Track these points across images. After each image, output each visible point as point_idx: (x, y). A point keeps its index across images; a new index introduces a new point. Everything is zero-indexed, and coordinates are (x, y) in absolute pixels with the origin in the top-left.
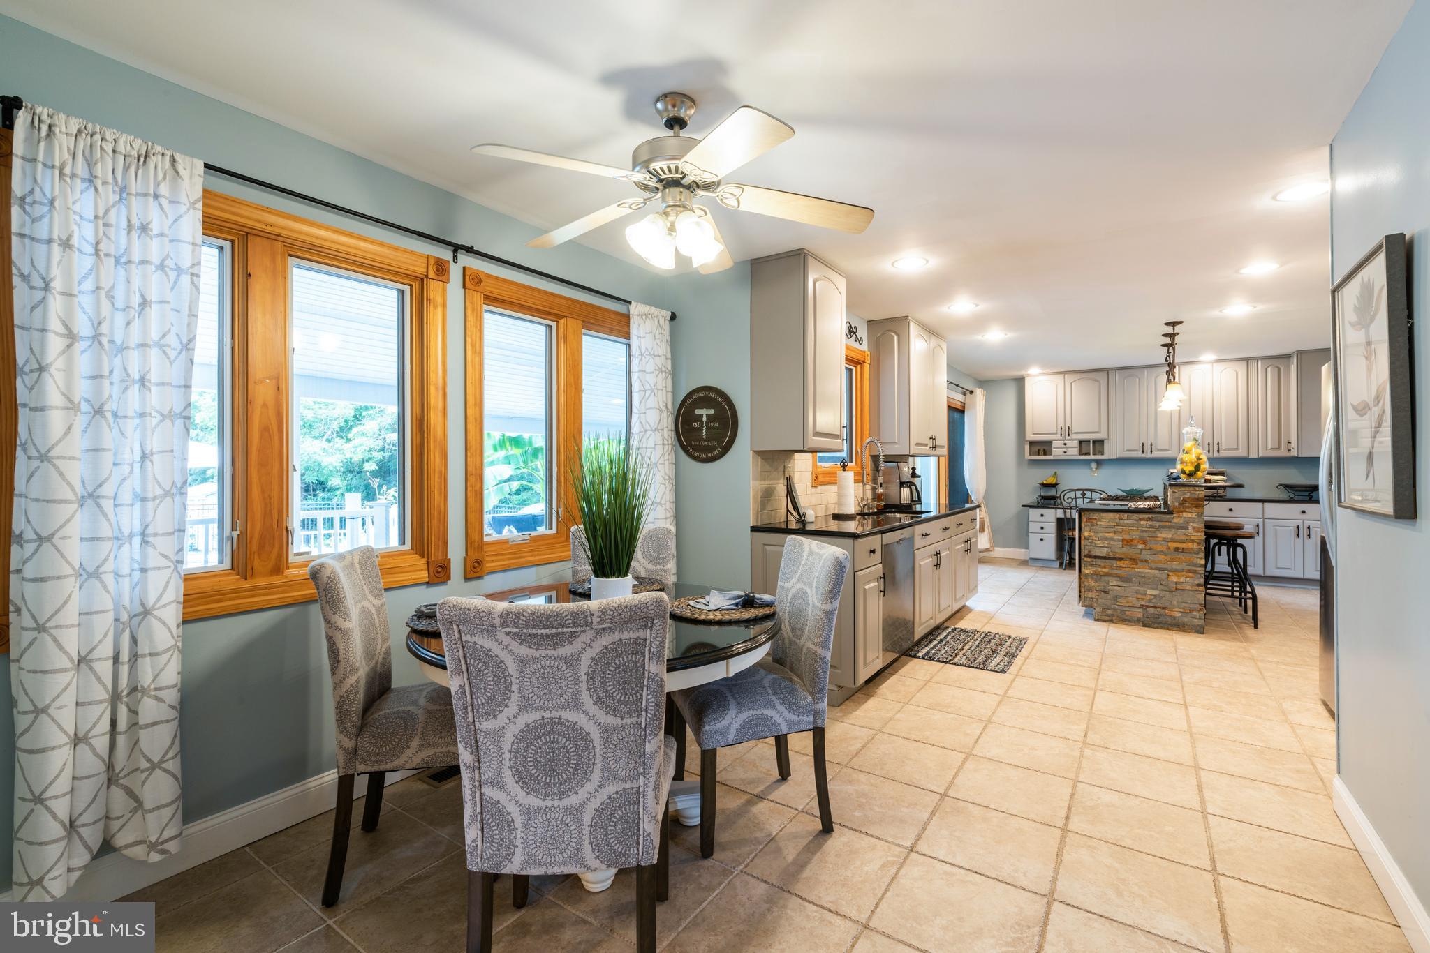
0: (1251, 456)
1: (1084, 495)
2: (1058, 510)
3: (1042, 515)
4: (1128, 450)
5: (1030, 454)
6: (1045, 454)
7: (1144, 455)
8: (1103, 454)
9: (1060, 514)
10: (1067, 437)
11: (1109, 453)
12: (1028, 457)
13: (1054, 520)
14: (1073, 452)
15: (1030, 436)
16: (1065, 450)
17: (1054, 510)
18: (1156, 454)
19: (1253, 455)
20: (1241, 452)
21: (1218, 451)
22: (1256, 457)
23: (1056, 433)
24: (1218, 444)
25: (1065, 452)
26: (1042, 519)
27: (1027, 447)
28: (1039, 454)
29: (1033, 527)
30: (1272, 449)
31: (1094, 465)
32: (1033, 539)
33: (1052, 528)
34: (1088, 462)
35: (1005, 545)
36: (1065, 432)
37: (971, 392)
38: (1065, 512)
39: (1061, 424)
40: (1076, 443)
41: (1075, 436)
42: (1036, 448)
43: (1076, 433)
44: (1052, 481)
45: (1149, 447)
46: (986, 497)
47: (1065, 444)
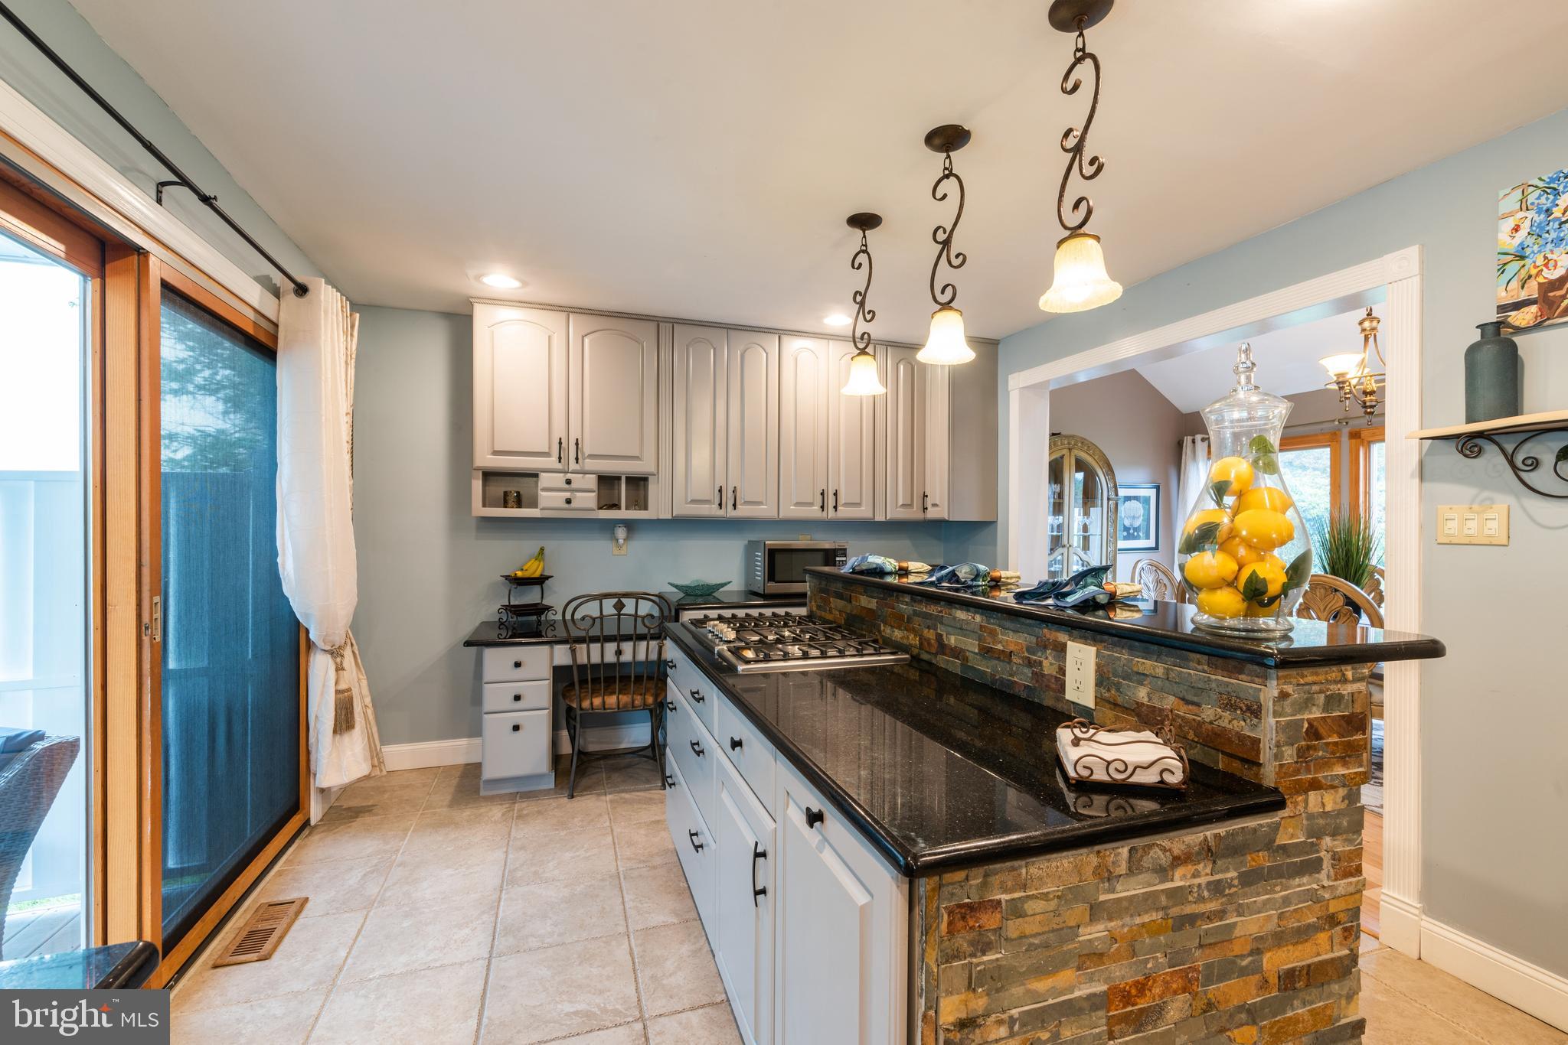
0: (877, 519)
1: (620, 606)
2: (558, 648)
3: (518, 665)
4: (694, 501)
5: (484, 505)
6: (519, 503)
7: (721, 513)
8: (646, 508)
9: (562, 655)
10: (573, 466)
11: (658, 507)
12: (479, 509)
13: (547, 673)
14: (587, 501)
15: (485, 459)
16: (568, 495)
17: (546, 648)
18: (743, 511)
19: (880, 517)
20: (863, 512)
21: (835, 507)
22: (884, 520)
23: (547, 455)
24: (835, 494)
25: (568, 501)
26: (519, 673)
27: (477, 485)
28: (505, 505)
29: (495, 696)
30: (903, 505)
31: (621, 533)
32: (495, 725)
33: (540, 693)
34: (609, 526)
35: (417, 735)
36: (568, 450)
37: (302, 290)
38: (573, 651)
39: (559, 432)
40: (591, 481)
41: (590, 464)
42: (498, 489)
43: (591, 456)
44: (534, 569)
45: (730, 493)
46: (359, 625)
47: (569, 482)
